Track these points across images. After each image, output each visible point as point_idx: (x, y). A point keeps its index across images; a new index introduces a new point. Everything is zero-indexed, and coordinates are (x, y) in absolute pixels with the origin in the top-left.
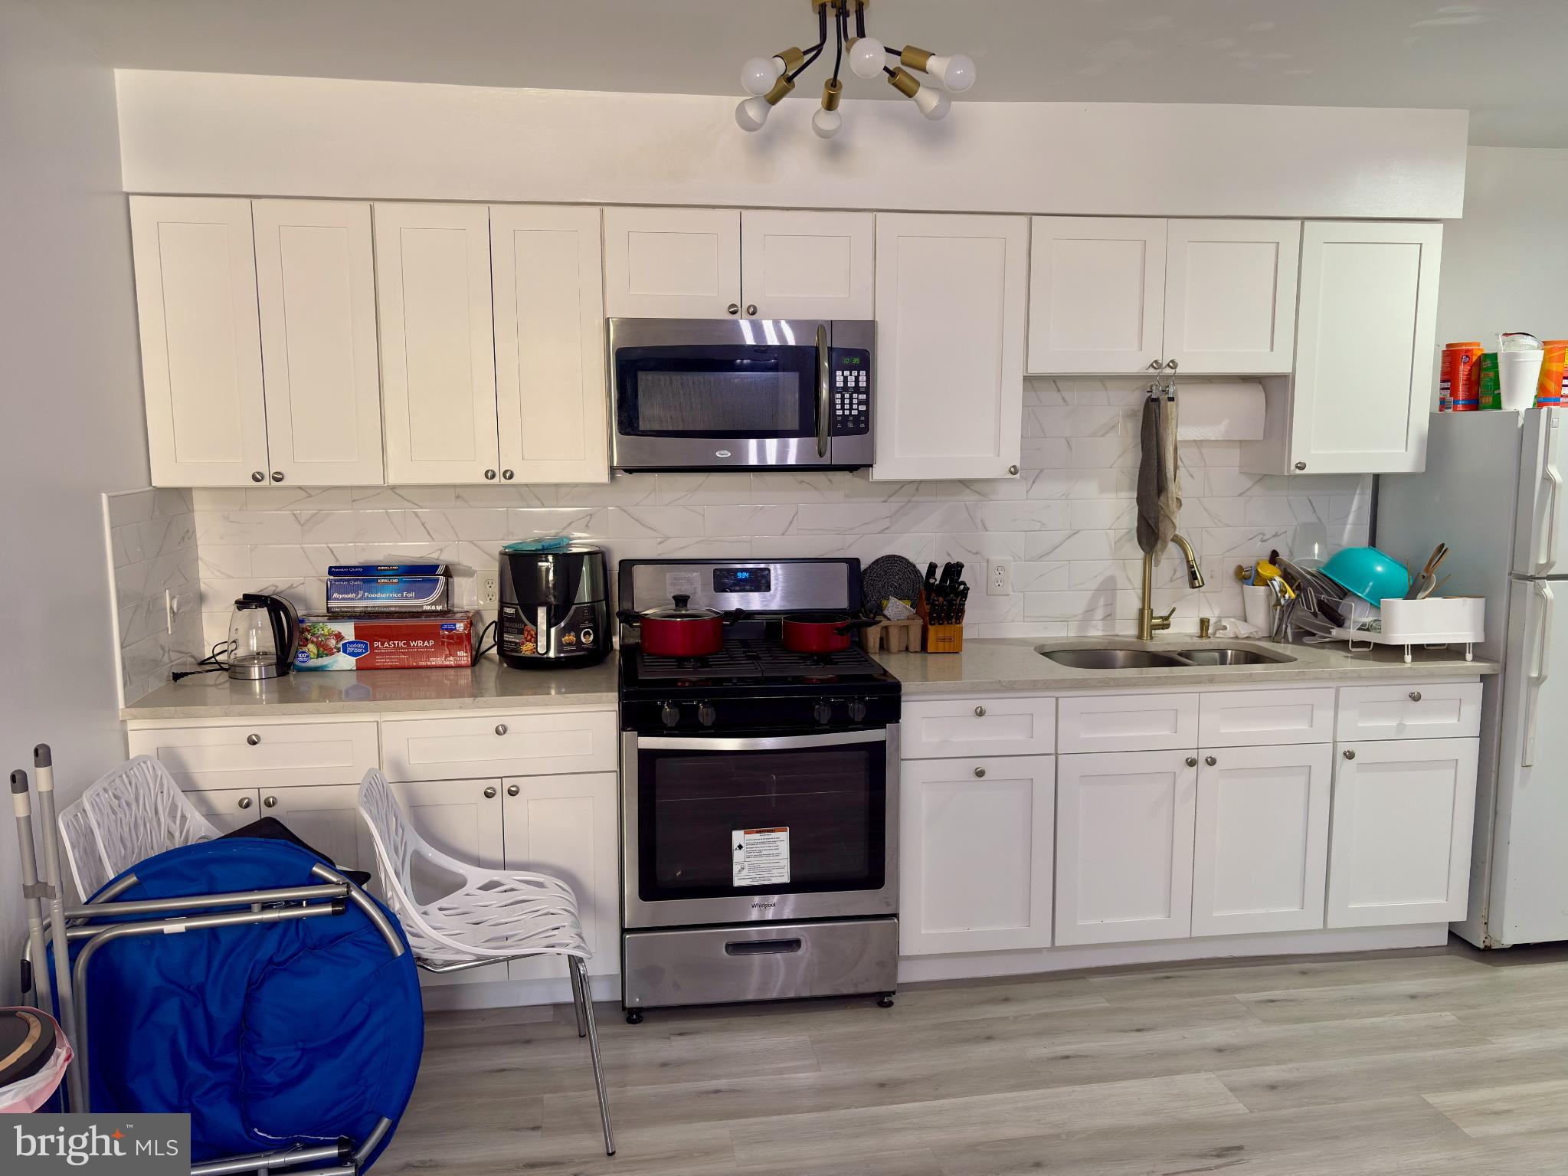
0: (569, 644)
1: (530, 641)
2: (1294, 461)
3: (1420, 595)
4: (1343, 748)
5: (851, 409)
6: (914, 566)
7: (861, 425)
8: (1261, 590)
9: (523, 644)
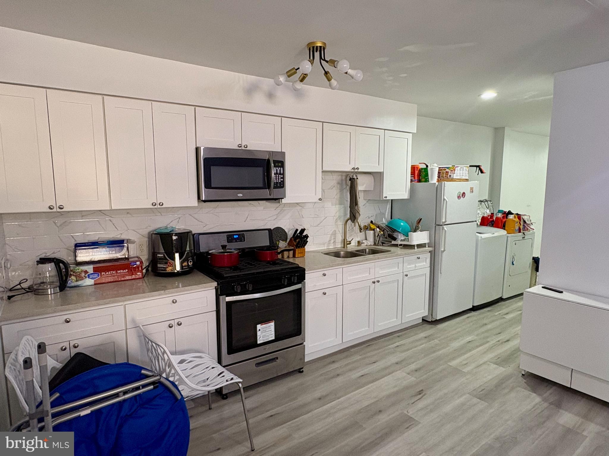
0: (185, 266)
1: (170, 266)
2: (384, 196)
3: (417, 231)
4: (405, 273)
5: (278, 180)
6: (284, 230)
7: (281, 185)
8: (372, 232)
9: (167, 268)
